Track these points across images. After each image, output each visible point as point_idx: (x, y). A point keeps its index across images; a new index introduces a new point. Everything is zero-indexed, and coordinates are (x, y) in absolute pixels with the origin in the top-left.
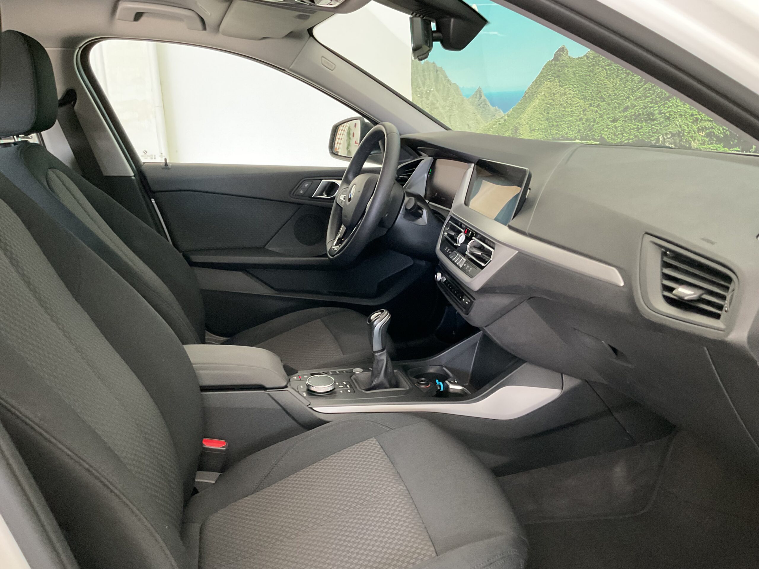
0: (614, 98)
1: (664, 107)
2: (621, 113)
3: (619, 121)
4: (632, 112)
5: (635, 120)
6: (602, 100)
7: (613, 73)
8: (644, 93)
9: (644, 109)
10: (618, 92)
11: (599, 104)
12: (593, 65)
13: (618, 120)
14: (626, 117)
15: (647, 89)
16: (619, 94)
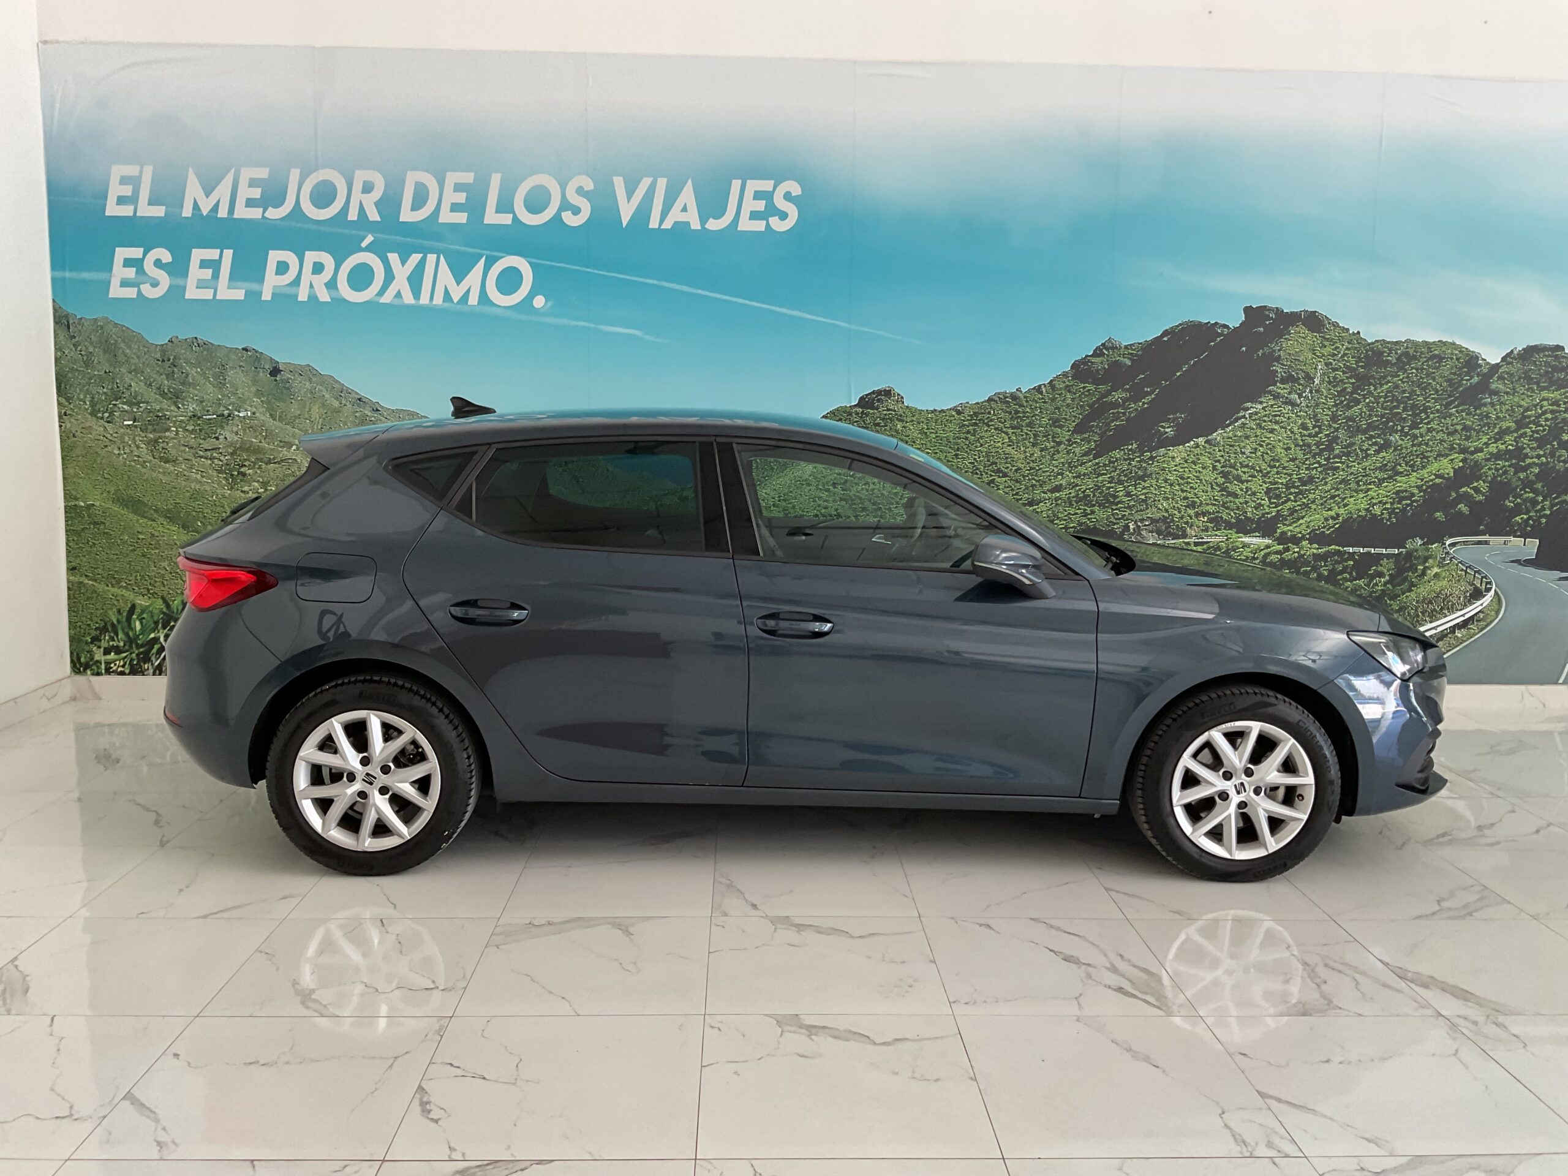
0: (1028, 474)
1: (1136, 488)
2: (1044, 493)
3: (1042, 504)
4: (1070, 493)
5: (1077, 503)
6: (1001, 475)
7: (1025, 439)
8: (1094, 470)
9: (1098, 490)
10: (1038, 466)
11: (994, 479)
12: (975, 424)
13: (1041, 502)
14: (1057, 499)
15: (1102, 465)
16: (1041, 469)
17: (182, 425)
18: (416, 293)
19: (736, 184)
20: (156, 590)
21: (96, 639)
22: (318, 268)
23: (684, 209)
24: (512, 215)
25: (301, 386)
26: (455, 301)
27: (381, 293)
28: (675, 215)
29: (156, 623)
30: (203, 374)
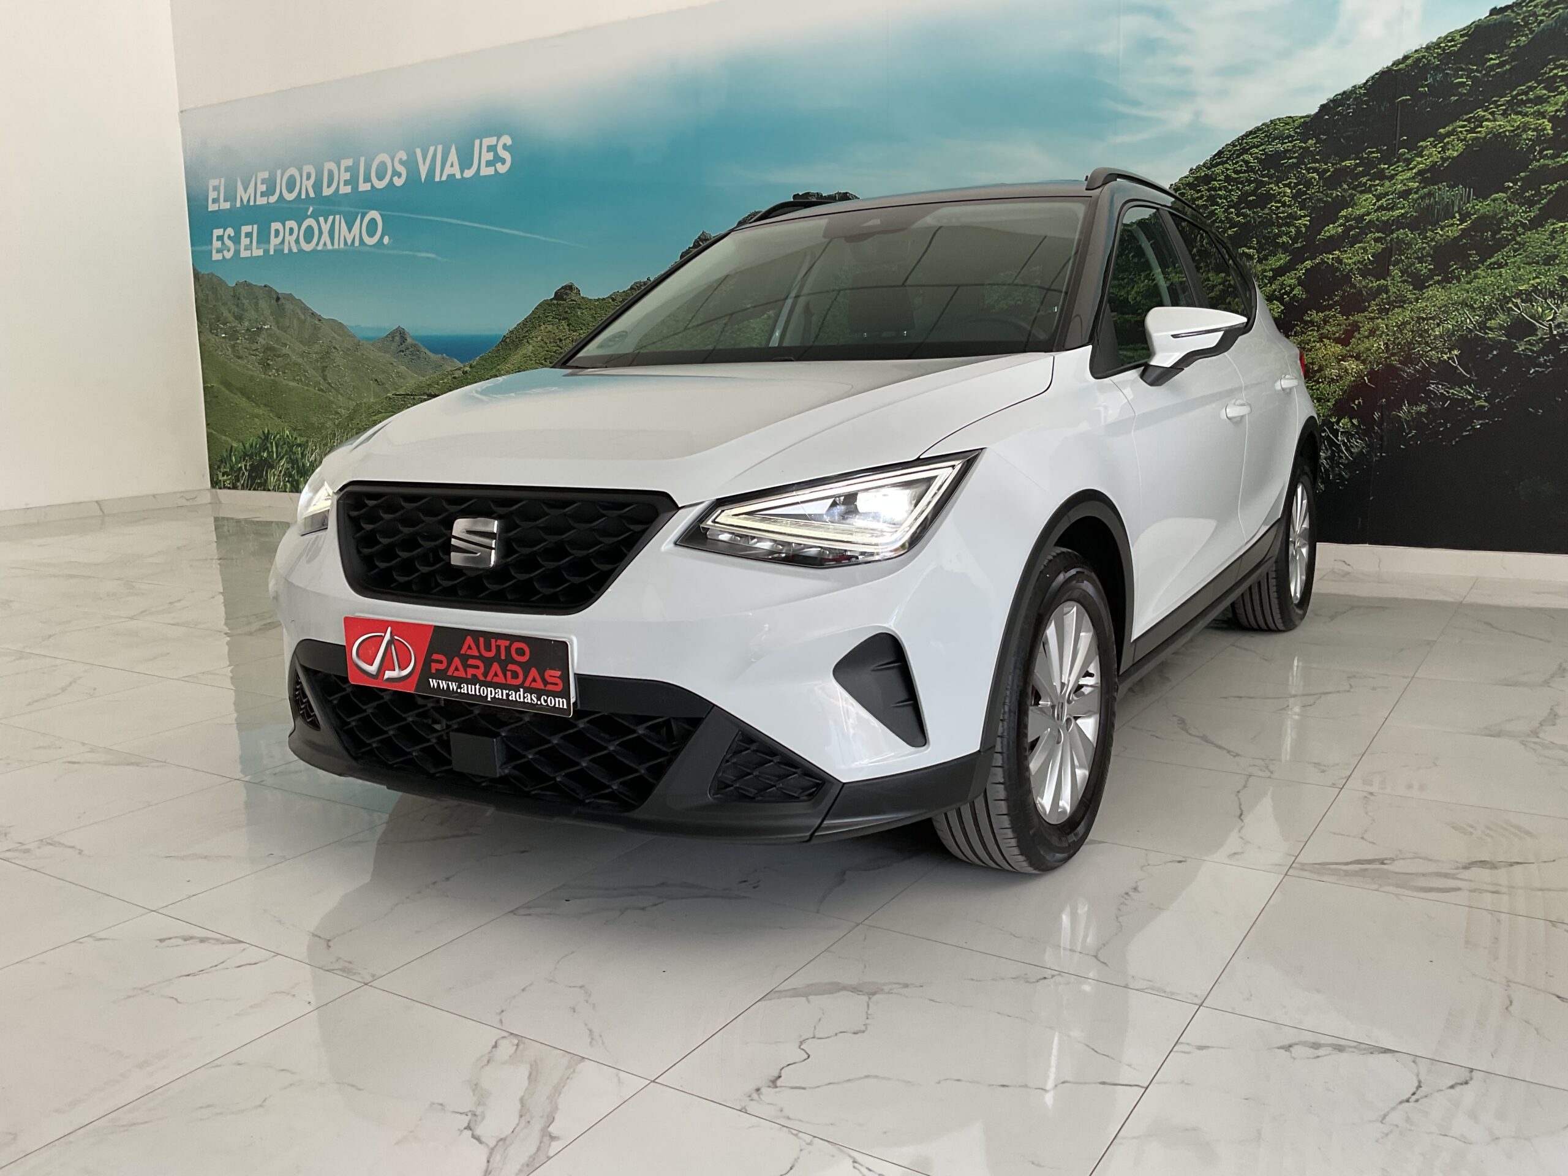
17: (243, 335)
18: (333, 244)
19: (477, 142)
20: (241, 437)
21: (219, 467)
22: (291, 231)
23: (452, 166)
24: (370, 184)
25: (289, 306)
26: (349, 244)
27: (317, 244)
28: (448, 171)
29: (240, 458)
30: (250, 303)
